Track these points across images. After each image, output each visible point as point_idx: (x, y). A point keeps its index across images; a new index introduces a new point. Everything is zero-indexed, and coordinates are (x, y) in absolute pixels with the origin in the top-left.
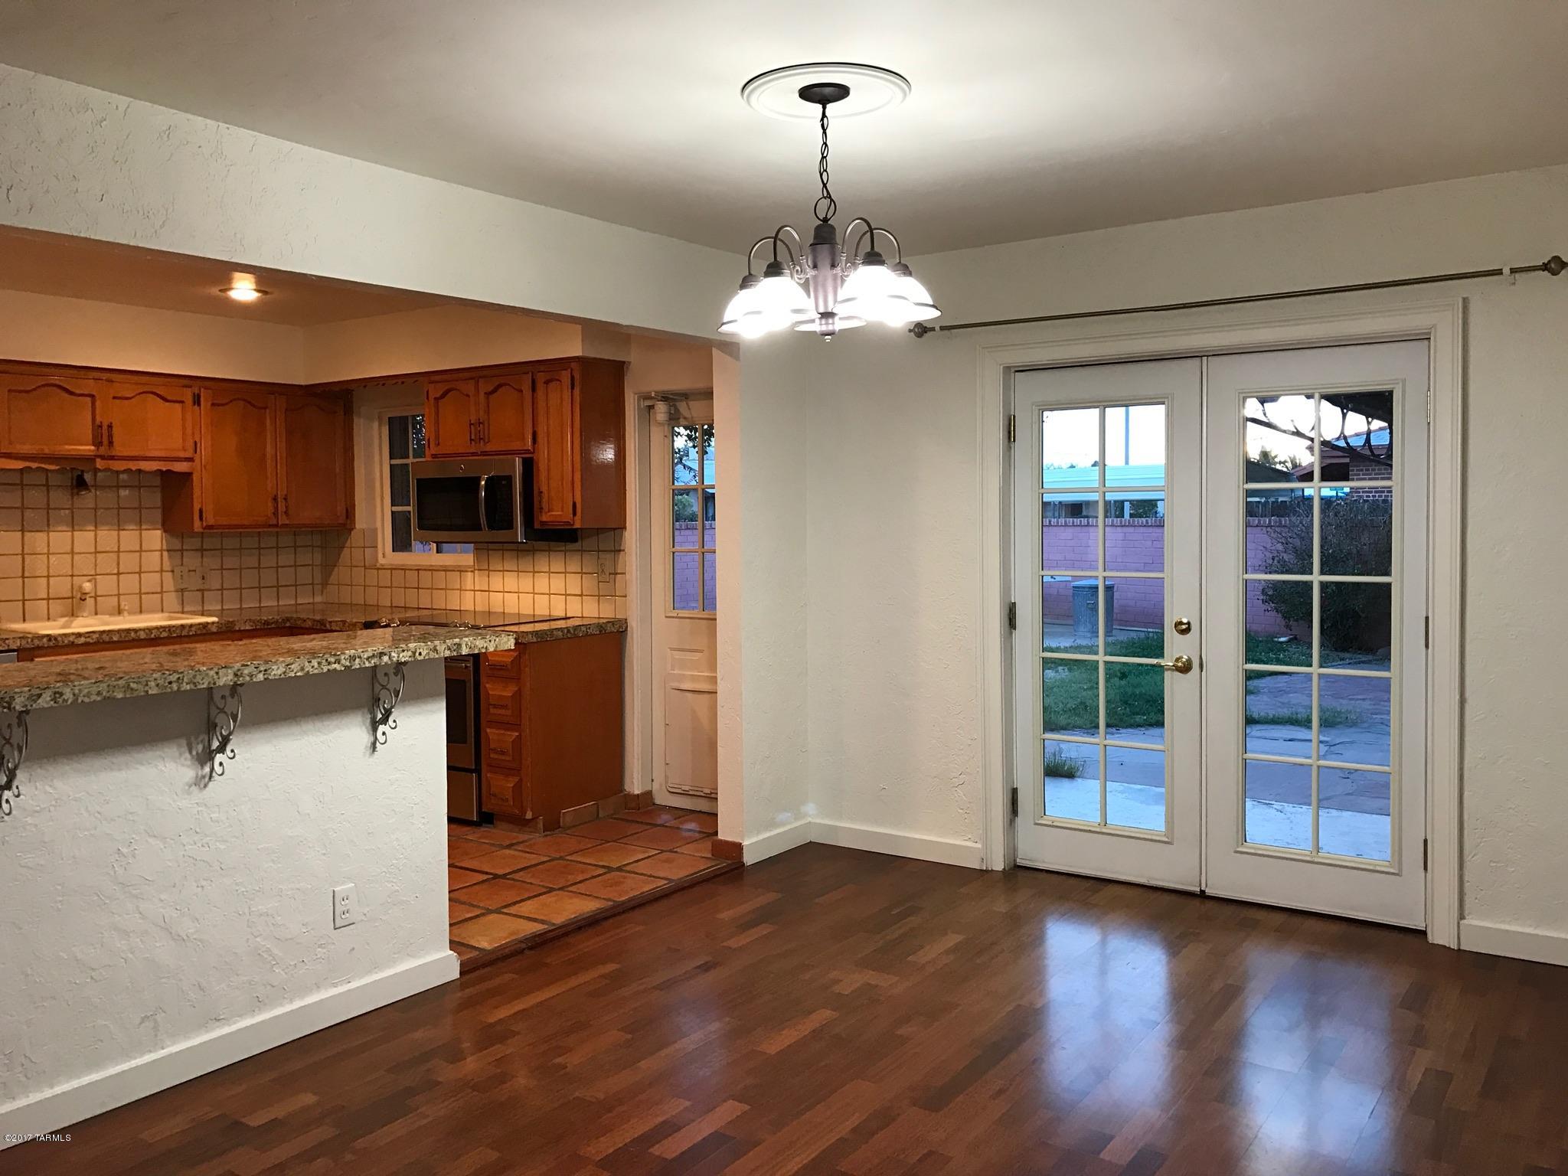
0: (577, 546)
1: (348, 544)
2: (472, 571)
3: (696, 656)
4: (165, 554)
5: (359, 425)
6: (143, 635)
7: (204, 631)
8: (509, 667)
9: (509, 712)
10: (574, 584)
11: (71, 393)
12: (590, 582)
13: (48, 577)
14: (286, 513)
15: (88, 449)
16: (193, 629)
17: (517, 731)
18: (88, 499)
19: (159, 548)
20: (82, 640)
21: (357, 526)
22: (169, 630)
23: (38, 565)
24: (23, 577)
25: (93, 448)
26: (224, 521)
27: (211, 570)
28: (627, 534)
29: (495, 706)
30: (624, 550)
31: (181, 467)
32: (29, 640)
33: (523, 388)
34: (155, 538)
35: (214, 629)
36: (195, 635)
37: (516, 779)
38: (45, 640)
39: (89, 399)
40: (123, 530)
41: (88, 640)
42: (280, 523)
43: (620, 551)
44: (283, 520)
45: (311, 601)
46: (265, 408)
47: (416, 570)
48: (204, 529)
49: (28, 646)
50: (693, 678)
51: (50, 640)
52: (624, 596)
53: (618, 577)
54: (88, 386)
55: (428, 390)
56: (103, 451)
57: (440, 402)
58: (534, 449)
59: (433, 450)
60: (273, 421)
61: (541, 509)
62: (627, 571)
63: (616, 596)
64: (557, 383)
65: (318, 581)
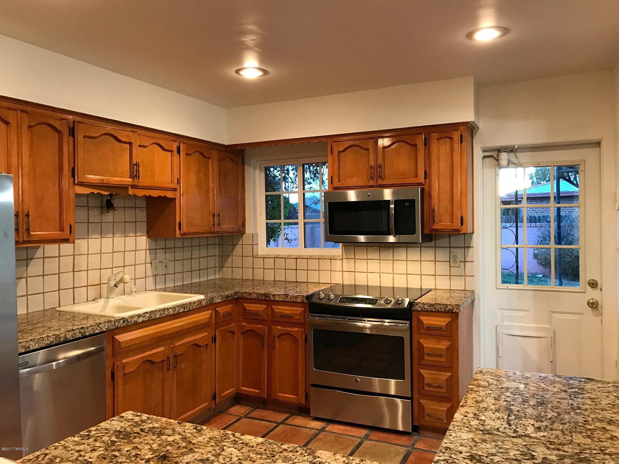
0: (432, 244)
1: (240, 243)
2: (340, 259)
3: (523, 314)
4: (148, 251)
6: (171, 311)
7: (200, 306)
8: (444, 329)
9: (444, 360)
10: (428, 268)
11: (119, 141)
12: (443, 268)
13: (87, 270)
14: (219, 224)
15: (127, 180)
16: (195, 305)
17: (450, 372)
18: (109, 217)
19: (145, 248)
20: (141, 320)
21: (247, 232)
22: (184, 307)
23: (82, 262)
24: (74, 271)
25: (131, 180)
26: (192, 230)
27: (169, 261)
28: (474, 236)
29: (429, 355)
30: (473, 247)
31: (169, 194)
32: (113, 323)
33: (417, 143)
34: (143, 241)
35: (204, 303)
36: (196, 309)
37: (449, 405)
38: (121, 321)
39: (128, 146)
40: (127, 236)
41: (144, 318)
42: (216, 231)
43: (470, 247)
44: (217, 229)
45: (214, 278)
46: (209, 158)
47: (294, 258)
48: (181, 235)
49: (112, 328)
50: (522, 328)
51: (124, 322)
52: (473, 276)
53: (467, 264)
54: (128, 136)
55: (331, 147)
56: (136, 182)
57: (342, 154)
58: (425, 182)
59: (336, 184)
60: (213, 167)
61: (434, 221)
62: (475, 260)
63: (465, 276)
64: (447, 139)
65: (217, 265)
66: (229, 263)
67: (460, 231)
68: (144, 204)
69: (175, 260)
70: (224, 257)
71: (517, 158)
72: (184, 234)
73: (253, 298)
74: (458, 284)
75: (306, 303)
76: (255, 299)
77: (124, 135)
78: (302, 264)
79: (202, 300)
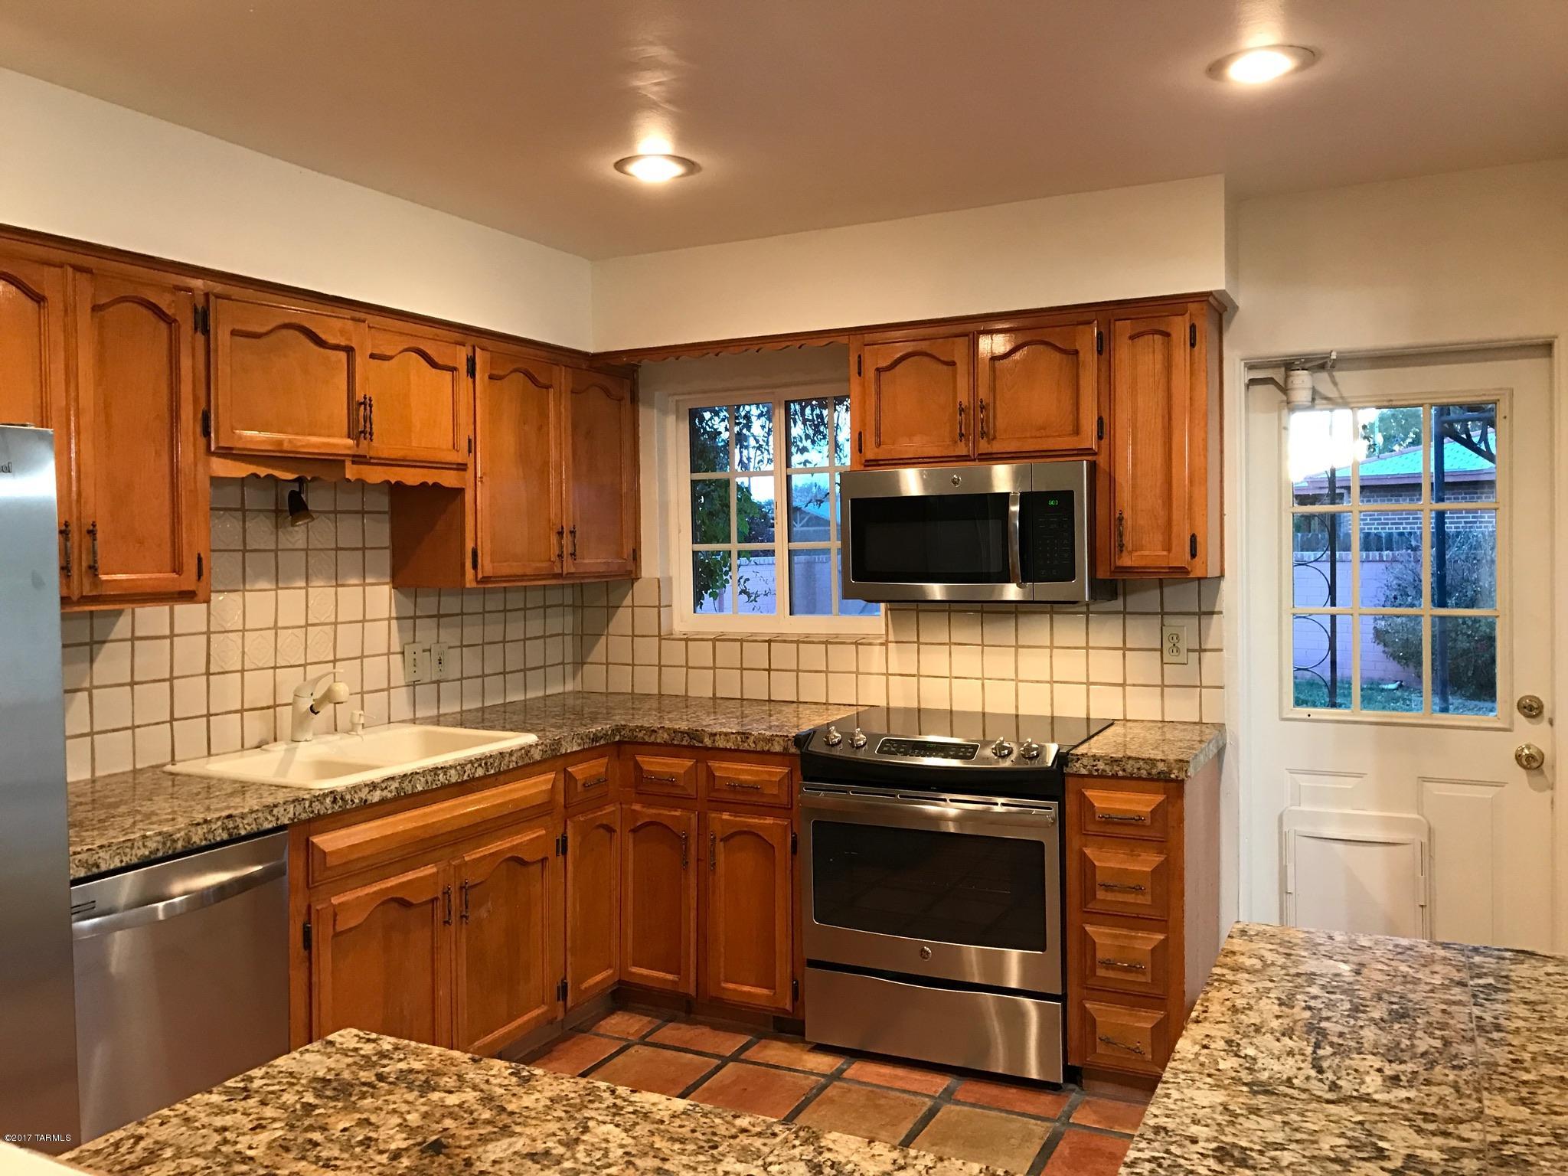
0: (1117, 605)
1: (628, 601)
2: (881, 644)
3: (1349, 783)
4: (394, 623)
5: (648, 417)
6: (453, 776)
7: (527, 761)
8: (1148, 822)
9: (1145, 900)
10: (1107, 665)
11: (320, 343)
12: (1143, 666)
13: (243, 671)
14: (573, 554)
15: (342, 443)
16: (514, 758)
17: (1161, 932)
18: (297, 535)
19: (387, 616)
20: (377, 796)
21: (643, 574)
22: (486, 764)
23: (228, 653)
24: (208, 674)
25: (350, 442)
26: (505, 569)
27: (450, 648)
28: (1225, 585)
29: (1108, 888)
30: (1221, 613)
31: (449, 479)
32: (307, 804)
33: (1078, 347)
34: (382, 597)
35: (537, 755)
36: (517, 768)
37: (1159, 1015)
38: (328, 800)
39: (343, 355)
40: (343, 586)
41: (385, 793)
42: (565, 572)
43: (1212, 613)
44: (569, 567)
45: (561, 690)
46: (547, 387)
47: (766, 641)
48: (478, 582)
49: (304, 816)
50: (1346, 820)
51: (334, 801)
52: (1221, 688)
53: (1206, 656)
54: (342, 332)
55: (860, 357)
56: (364, 448)
57: (884, 376)
58: (1099, 447)
59: (870, 453)
60: (558, 409)
61: (1121, 546)
62: (1225, 645)
63: (1201, 686)
64: (1157, 337)
65: (569, 659)
66: (598, 652)
67: (1188, 573)
68: (384, 503)
69: (462, 646)
70: (585, 638)
71: (1335, 384)
72: (486, 579)
73: (659, 741)
74: (1182, 708)
75: (793, 755)
76: (665, 744)
77: (333, 329)
78: (783, 656)
79: (531, 746)
